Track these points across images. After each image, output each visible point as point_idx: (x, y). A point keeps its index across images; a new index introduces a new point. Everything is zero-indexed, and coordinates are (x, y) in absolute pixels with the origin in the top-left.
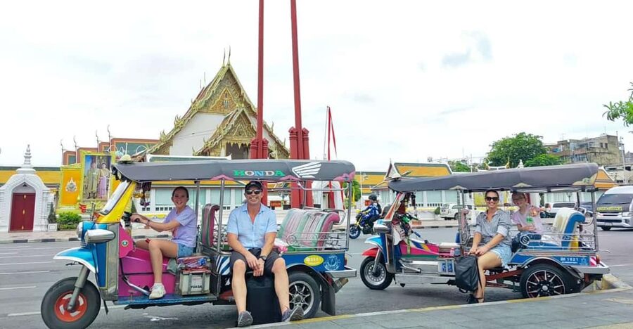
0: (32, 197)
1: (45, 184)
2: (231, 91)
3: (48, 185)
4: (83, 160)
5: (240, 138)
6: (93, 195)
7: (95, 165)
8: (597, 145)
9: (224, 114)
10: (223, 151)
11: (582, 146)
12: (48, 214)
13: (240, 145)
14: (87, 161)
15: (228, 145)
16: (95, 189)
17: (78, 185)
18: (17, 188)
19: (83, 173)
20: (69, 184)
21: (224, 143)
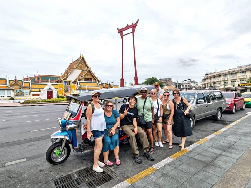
0: (52, 92)
1: (55, 88)
2: (83, 63)
3: (56, 89)
4: (64, 82)
5: (88, 76)
6: (67, 92)
7: (67, 84)
8: (167, 80)
9: (81, 70)
10: (84, 80)
11: (164, 80)
12: (57, 96)
13: (88, 78)
14: (64, 83)
15: (85, 78)
16: (67, 90)
17: (63, 89)
18: (48, 89)
19: (64, 86)
20: (60, 88)
21: (84, 78)
